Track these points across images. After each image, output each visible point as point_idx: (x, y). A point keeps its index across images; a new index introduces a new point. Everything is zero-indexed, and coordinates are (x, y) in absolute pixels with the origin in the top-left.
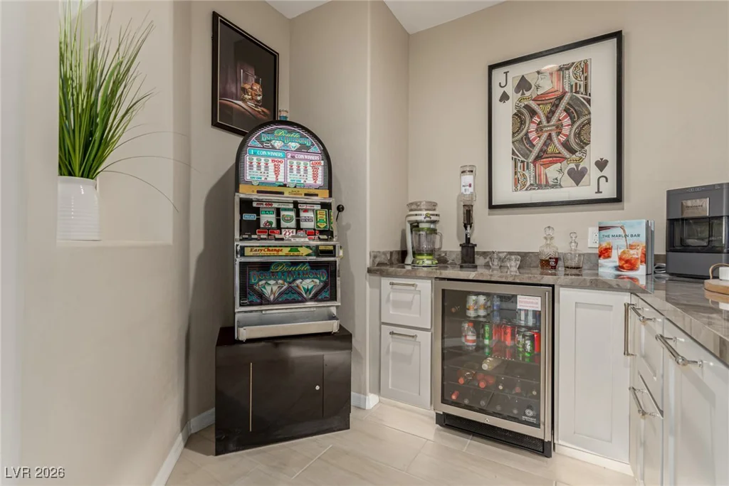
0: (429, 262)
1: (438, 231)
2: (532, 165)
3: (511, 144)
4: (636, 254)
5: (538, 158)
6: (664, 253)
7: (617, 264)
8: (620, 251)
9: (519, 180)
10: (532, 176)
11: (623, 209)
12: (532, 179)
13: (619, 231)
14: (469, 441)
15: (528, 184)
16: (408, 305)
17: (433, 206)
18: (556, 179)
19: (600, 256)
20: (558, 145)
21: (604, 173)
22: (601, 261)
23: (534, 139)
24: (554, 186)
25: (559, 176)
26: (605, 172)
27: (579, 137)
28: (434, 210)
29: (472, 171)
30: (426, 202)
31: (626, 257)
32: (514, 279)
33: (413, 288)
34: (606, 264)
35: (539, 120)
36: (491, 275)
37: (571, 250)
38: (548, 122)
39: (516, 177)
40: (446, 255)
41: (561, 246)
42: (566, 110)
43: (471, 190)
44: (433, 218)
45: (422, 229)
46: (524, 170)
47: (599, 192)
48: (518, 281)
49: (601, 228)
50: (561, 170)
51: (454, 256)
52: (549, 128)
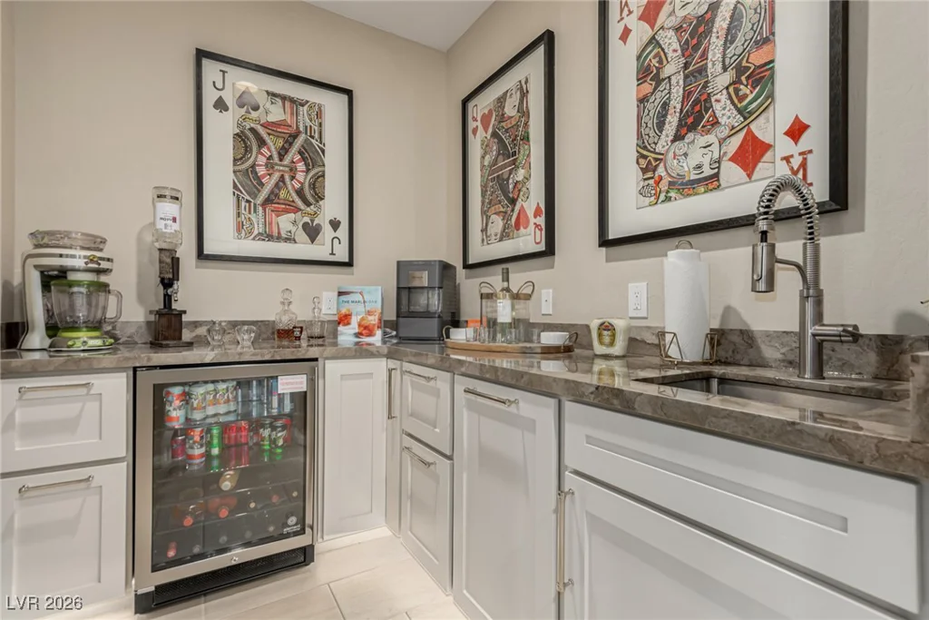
0: (98, 342)
1: (111, 288)
2: (260, 208)
3: (232, 174)
4: (373, 320)
5: (268, 201)
6: (395, 318)
7: (357, 331)
8: (359, 317)
9: (243, 225)
10: (260, 223)
11: (353, 274)
12: (261, 226)
13: (358, 297)
14: (203, 606)
15: (256, 232)
16: (69, 426)
17: (96, 243)
18: (290, 232)
19: (339, 323)
20: (291, 192)
21: (336, 234)
22: (341, 328)
23: (264, 176)
24: (287, 240)
25: (293, 229)
26: (338, 234)
27: (314, 188)
28: (101, 250)
29: (177, 199)
30: (83, 234)
31: (364, 323)
32: (273, 356)
33: (83, 391)
34: (345, 331)
35: (269, 154)
36: (240, 354)
37: (315, 317)
38: (281, 160)
39: (239, 219)
40: (114, 328)
41: (300, 313)
42: (300, 153)
43: (176, 227)
44: (104, 265)
45: (79, 283)
46: (250, 213)
47: (332, 254)
48: (278, 358)
49: (340, 294)
50: (294, 223)
51: (131, 330)
52: (281, 168)
